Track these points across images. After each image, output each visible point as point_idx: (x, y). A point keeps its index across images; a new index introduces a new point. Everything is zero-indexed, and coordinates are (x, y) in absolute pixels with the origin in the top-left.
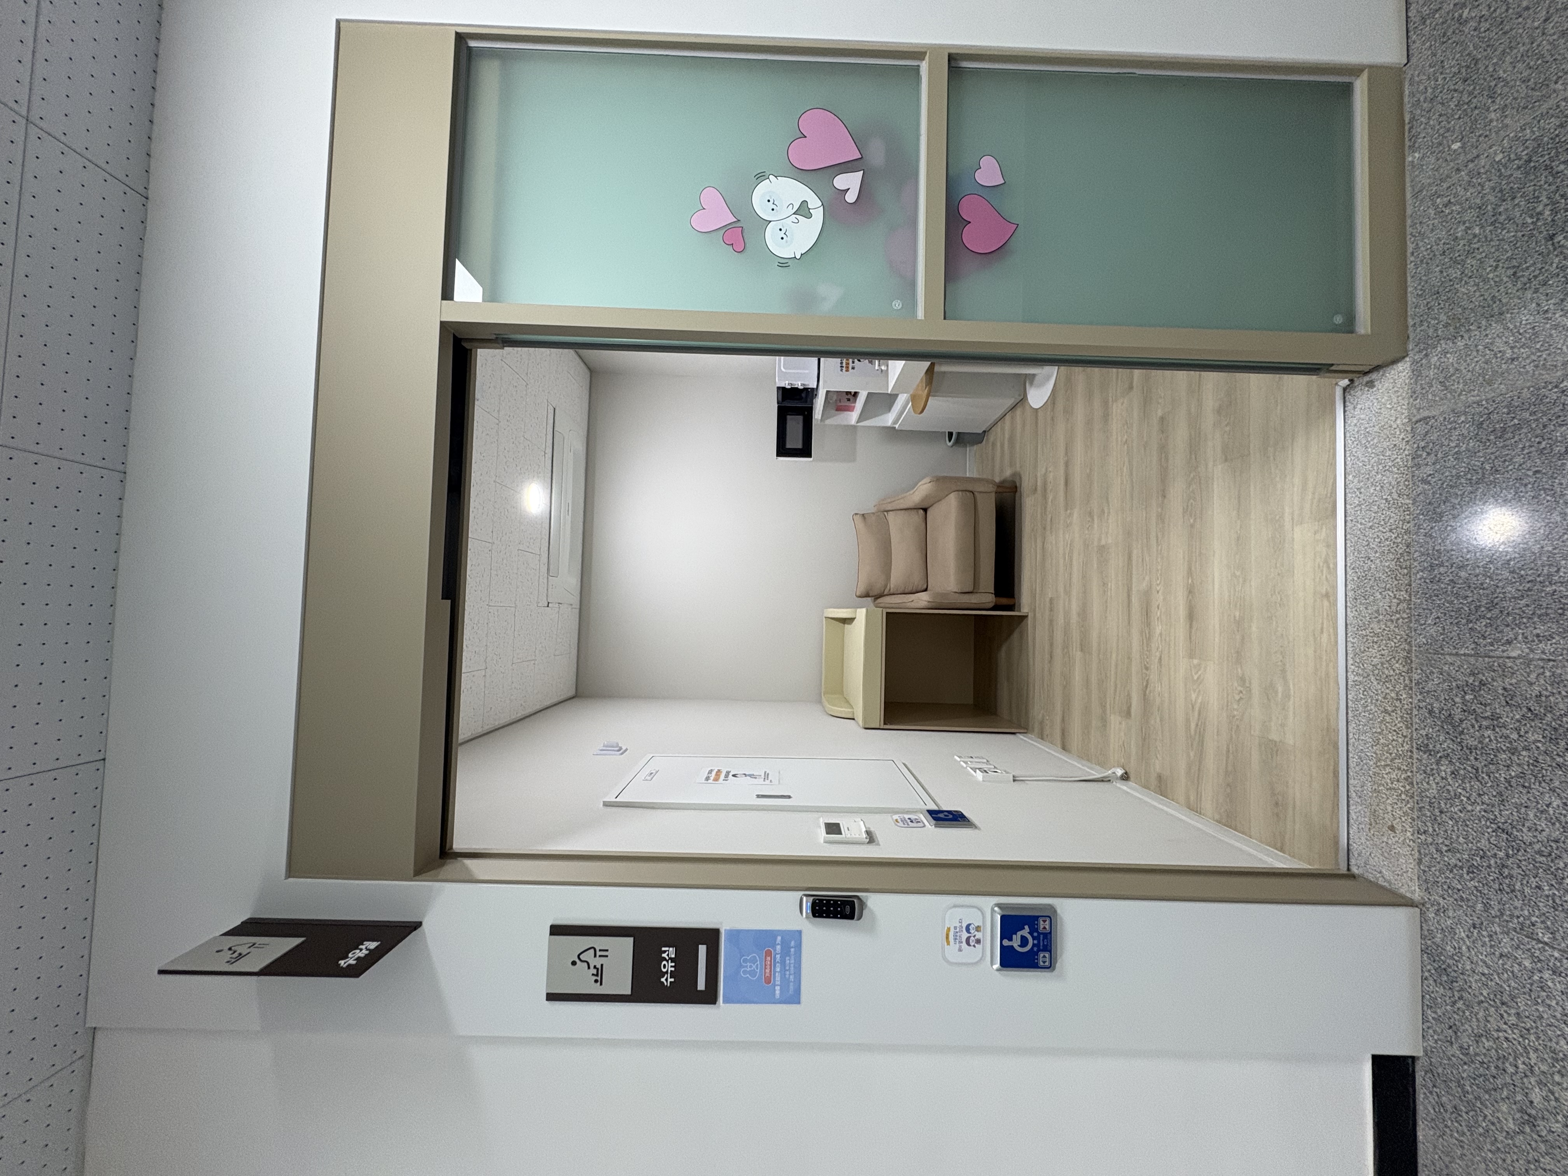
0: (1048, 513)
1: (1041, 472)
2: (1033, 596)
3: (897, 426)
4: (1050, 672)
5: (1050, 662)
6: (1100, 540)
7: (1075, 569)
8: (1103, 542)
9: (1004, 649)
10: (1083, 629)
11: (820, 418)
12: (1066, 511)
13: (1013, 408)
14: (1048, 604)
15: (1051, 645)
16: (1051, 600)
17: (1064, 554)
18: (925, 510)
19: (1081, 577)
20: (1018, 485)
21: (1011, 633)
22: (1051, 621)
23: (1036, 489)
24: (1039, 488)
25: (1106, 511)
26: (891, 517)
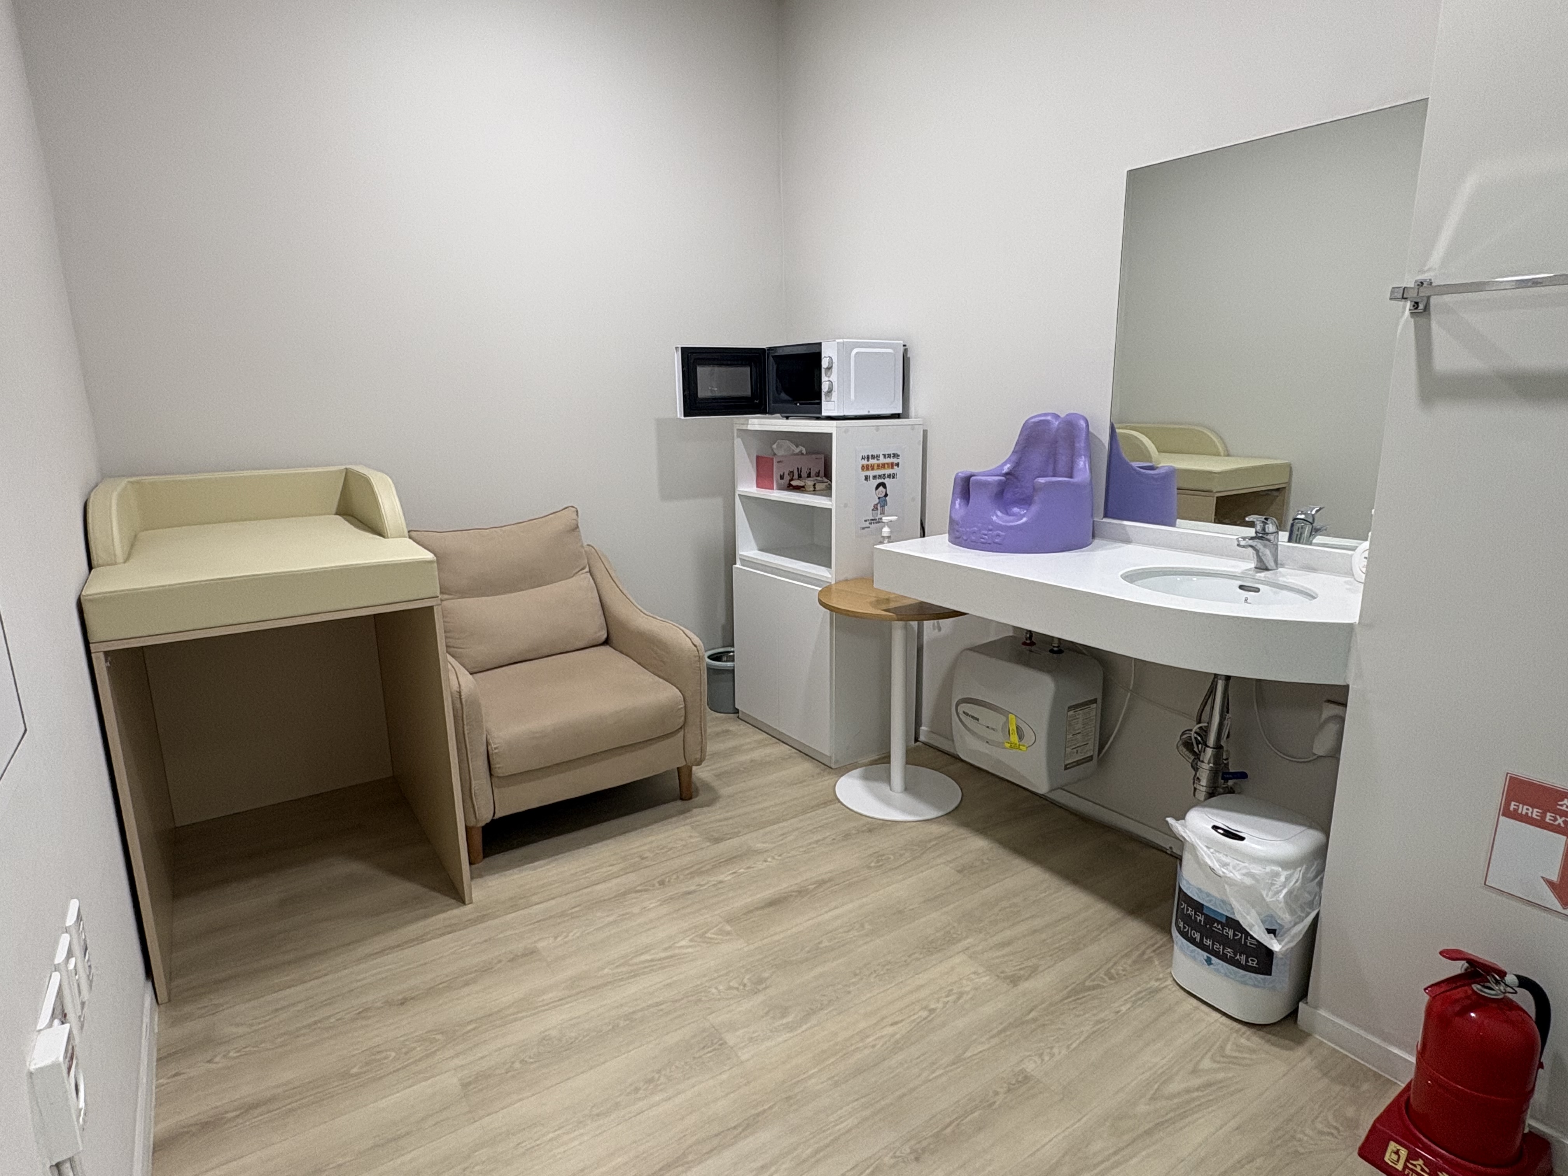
0: (697, 880)
1: (753, 840)
2: (515, 904)
3: (738, 565)
4: (363, 1013)
5: (389, 1003)
6: (732, 1027)
7: (632, 989)
8: (731, 1039)
9: (356, 867)
10: (517, 1065)
11: (750, 427)
12: (728, 921)
13: (807, 754)
14: (518, 947)
15: (432, 992)
16: (531, 953)
17: (647, 949)
18: (607, 642)
19: (626, 1009)
20: (696, 800)
21: (404, 872)
22: (486, 970)
23: (717, 841)
24: (723, 846)
25: (790, 1019)
26: (584, 580)
